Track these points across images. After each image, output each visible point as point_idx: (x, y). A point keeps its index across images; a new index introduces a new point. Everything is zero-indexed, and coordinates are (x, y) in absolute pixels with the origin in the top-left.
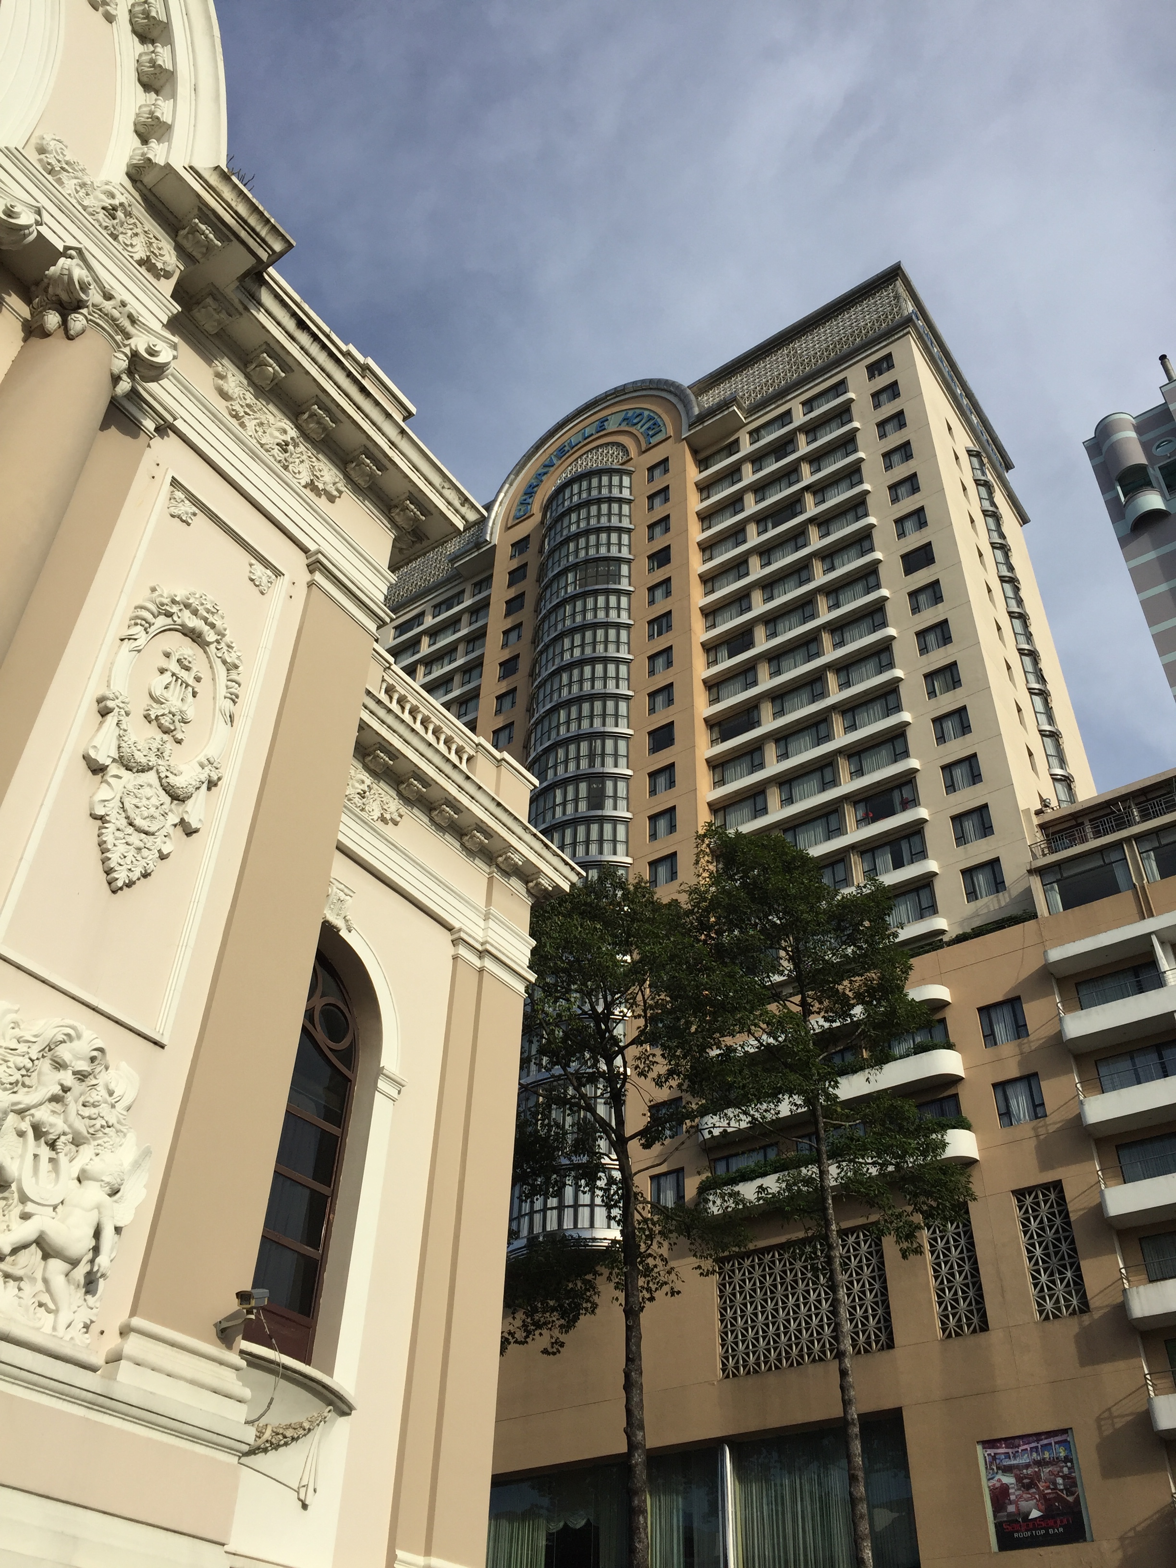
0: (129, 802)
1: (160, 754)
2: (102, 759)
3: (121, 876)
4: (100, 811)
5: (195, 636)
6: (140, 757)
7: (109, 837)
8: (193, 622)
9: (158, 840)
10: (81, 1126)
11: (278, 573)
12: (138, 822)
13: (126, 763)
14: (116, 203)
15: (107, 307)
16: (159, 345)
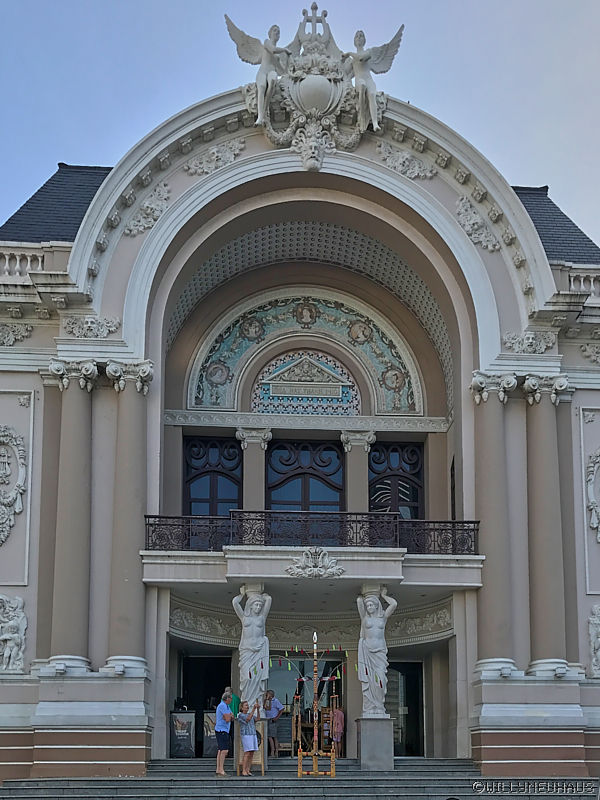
2: (595, 526)
14: (531, 340)
15: (543, 382)
16: (562, 382)
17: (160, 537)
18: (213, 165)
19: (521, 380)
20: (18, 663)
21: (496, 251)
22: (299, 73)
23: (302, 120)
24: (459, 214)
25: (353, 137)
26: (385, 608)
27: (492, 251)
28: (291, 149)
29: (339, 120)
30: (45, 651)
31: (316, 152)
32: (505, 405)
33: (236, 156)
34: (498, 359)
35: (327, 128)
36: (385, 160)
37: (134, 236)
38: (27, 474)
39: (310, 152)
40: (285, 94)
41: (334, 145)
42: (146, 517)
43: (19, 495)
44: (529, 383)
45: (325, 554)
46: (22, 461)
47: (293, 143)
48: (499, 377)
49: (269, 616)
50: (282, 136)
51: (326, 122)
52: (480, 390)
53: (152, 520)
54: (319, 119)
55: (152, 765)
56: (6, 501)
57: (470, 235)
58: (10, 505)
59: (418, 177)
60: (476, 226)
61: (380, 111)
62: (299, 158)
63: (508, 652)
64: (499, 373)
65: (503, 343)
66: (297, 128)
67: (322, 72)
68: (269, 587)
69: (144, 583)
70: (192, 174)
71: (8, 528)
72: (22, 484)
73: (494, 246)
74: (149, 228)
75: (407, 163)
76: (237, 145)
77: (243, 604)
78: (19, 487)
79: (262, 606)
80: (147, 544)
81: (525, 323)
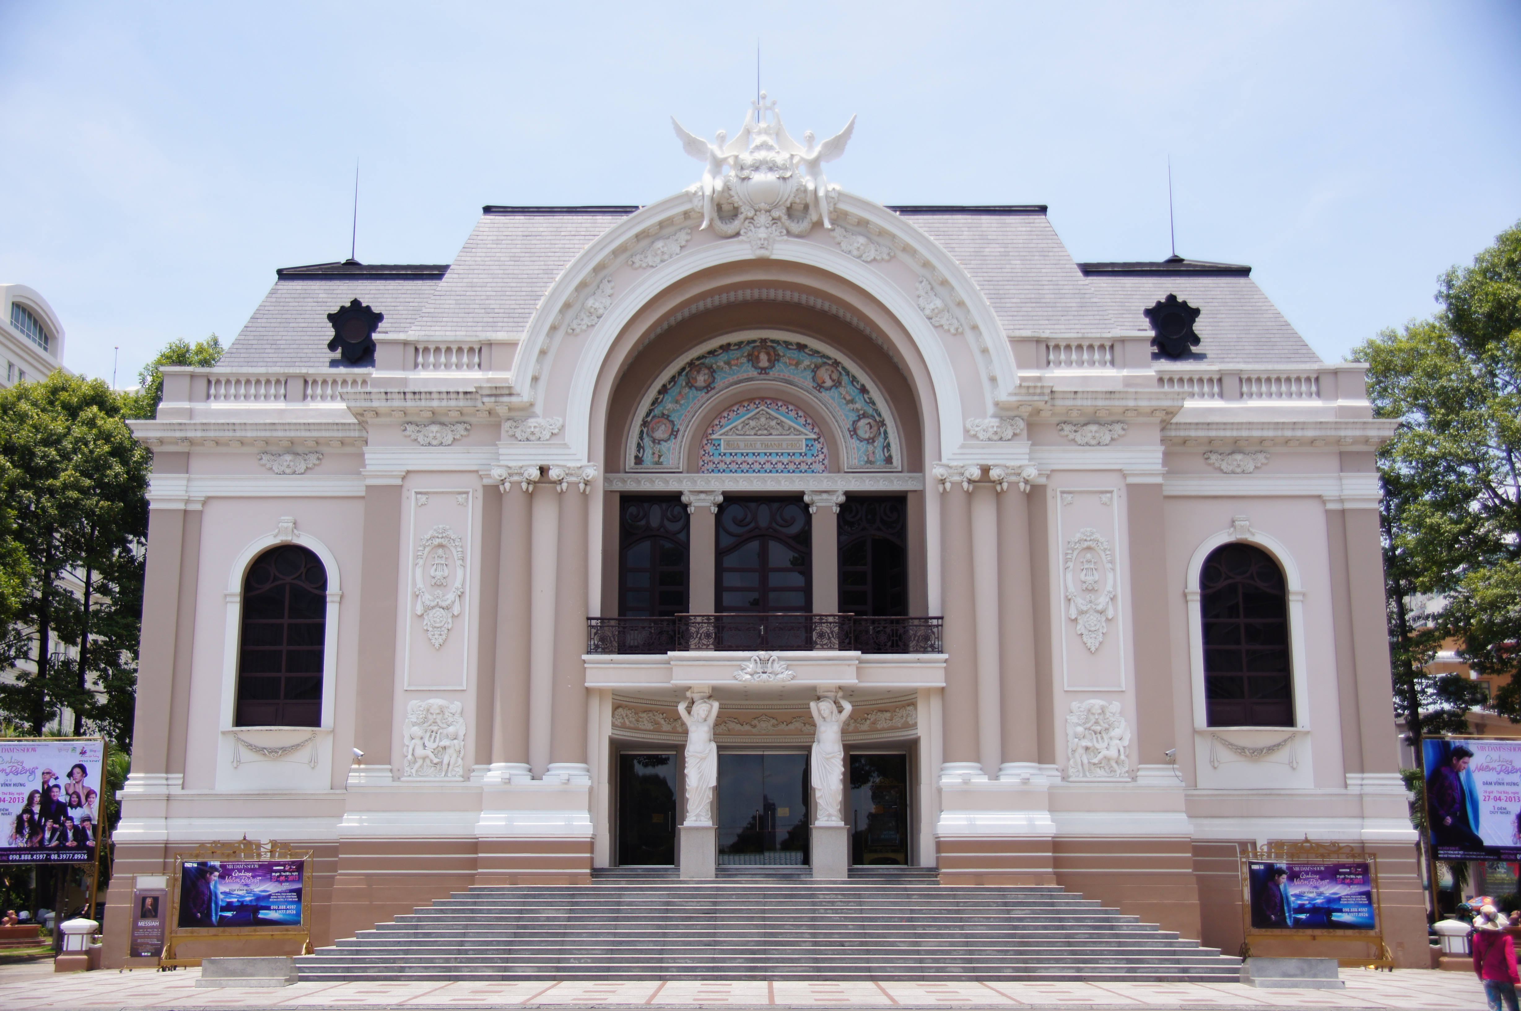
0: (1087, 626)
1: (1091, 602)
2: (1073, 617)
3: (1093, 649)
4: (1079, 633)
5: (1089, 548)
6: (1085, 608)
7: (1085, 639)
8: (1086, 544)
9: (1101, 630)
10: (1106, 726)
11: (1111, 492)
12: (1093, 629)
13: (1082, 613)
14: (995, 429)
15: (1010, 471)
16: (1031, 472)
17: (602, 639)
18: (658, 259)
19: (985, 470)
20: (457, 769)
21: (958, 333)
22: (746, 173)
23: (751, 214)
24: (919, 297)
25: (805, 225)
26: (840, 712)
27: (955, 335)
28: (740, 238)
29: (790, 211)
30: (485, 757)
31: (766, 242)
32: (969, 495)
33: (682, 247)
34: (963, 447)
35: (779, 219)
36: (839, 244)
37: (577, 335)
38: (465, 574)
39: (759, 242)
40: (732, 193)
41: (785, 232)
42: (589, 619)
43: (457, 598)
44: (994, 474)
45: (774, 660)
46: (461, 562)
47: (742, 232)
48: (963, 467)
49: (716, 725)
50: (730, 228)
51: (776, 214)
52: (943, 482)
53: (594, 622)
54: (769, 211)
55: (597, 873)
56: (444, 604)
57: (930, 318)
58: (447, 608)
59: (875, 260)
60: (936, 311)
61: (832, 205)
62: (748, 246)
63: (976, 757)
64: (961, 463)
65: (966, 431)
66: (746, 218)
67: (771, 169)
68: (715, 693)
69: (587, 688)
70: (636, 269)
71: (446, 631)
72: (460, 586)
73: (957, 329)
74: (593, 326)
75: (862, 248)
76: (683, 237)
77: (689, 710)
78: (457, 589)
79: (710, 711)
80: (589, 646)
81: (991, 409)
